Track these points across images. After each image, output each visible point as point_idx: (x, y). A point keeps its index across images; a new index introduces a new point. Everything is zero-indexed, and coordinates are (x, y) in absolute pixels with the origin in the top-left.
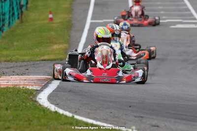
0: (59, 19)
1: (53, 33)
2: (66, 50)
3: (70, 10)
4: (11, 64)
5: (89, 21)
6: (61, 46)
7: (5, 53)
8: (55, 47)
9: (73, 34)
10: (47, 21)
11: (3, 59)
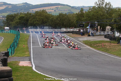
0: (26, 46)
1: (25, 50)
2: (29, 54)
3: (27, 44)
4: (19, 58)
5: (32, 47)
6: (28, 53)
7: (17, 54)
8: (27, 53)
9: (29, 50)
10: (23, 47)
11: (17, 56)
